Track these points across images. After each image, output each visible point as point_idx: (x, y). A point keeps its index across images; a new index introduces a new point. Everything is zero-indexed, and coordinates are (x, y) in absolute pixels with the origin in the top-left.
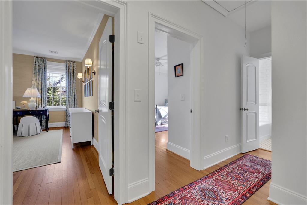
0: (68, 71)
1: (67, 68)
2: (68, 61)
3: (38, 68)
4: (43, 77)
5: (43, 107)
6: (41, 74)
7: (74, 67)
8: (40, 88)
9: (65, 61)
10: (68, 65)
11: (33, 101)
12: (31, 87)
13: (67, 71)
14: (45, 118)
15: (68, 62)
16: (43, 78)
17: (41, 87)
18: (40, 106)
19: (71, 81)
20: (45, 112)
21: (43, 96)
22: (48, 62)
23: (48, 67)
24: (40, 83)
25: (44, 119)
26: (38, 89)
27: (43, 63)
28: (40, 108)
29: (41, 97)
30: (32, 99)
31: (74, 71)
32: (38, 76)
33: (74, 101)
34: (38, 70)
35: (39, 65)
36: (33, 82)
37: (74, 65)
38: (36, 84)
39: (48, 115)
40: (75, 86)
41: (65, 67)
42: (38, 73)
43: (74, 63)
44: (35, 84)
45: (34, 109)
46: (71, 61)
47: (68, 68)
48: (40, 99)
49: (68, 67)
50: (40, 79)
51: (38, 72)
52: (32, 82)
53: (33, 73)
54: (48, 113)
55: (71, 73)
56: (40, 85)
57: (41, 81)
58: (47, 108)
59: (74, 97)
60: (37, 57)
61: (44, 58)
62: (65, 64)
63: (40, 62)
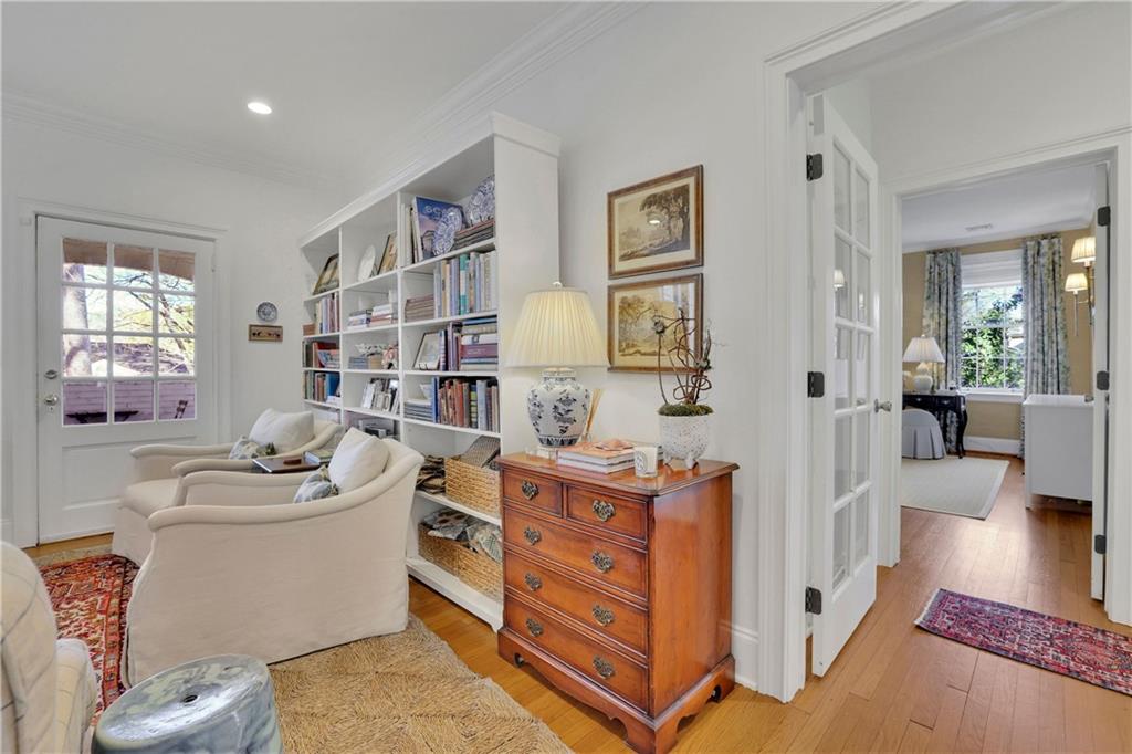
0: (1030, 271)
1: (1026, 263)
2: (1032, 238)
3: (936, 282)
4: (950, 303)
5: (951, 389)
6: (944, 298)
7: (1054, 254)
8: (943, 335)
9: (1020, 243)
10: (1030, 253)
11: (924, 372)
12: (919, 336)
13: (1027, 273)
14: (955, 419)
15: (1033, 243)
16: (951, 305)
17: (945, 334)
18: (943, 383)
19: (1042, 304)
20: (954, 403)
21: (950, 356)
22: (962, 258)
23: (963, 274)
24: (943, 322)
25: (952, 422)
26: (938, 338)
27: (950, 266)
28: (942, 391)
29: (944, 361)
30: (922, 366)
31: (1057, 267)
32: (937, 304)
33: (1055, 372)
34: (937, 288)
35: (939, 274)
36: (925, 322)
37: (1056, 248)
38: (933, 325)
39: (965, 412)
40: (1059, 320)
41: (1020, 261)
42: (937, 296)
43: (1055, 240)
44: (928, 326)
45: (928, 393)
46: (1044, 237)
47: (1030, 264)
48: (943, 366)
49: (1030, 259)
50: (943, 311)
51: (937, 291)
52: (921, 322)
53: (925, 296)
54: (962, 406)
55: (1045, 278)
56: (943, 327)
57: (944, 318)
58: (962, 391)
59: (1055, 359)
60: (934, 253)
61: (953, 249)
62: (1021, 251)
63: (941, 263)
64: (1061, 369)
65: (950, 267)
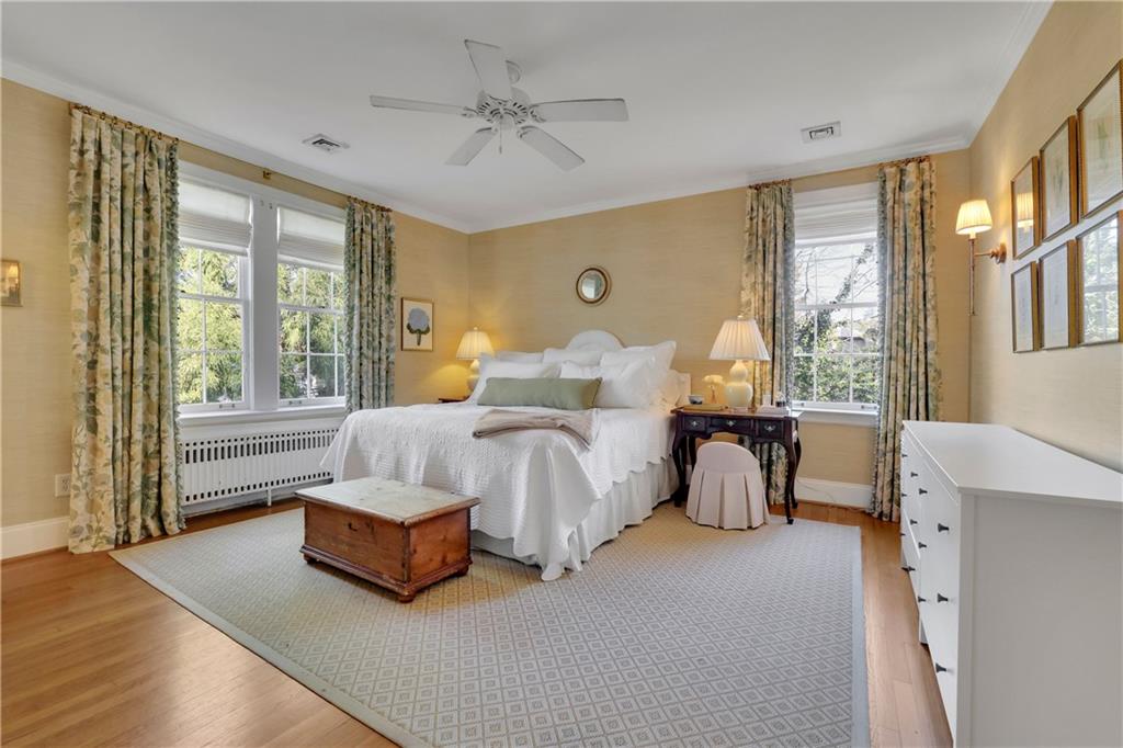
0: (889, 216)
1: (883, 203)
2: (892, 164)
3: (760, 233)
4: (778, 266)
5: (779, 404)
6: (770, 257)
7: (922, 188)
8: (768, 317)
9: (878, 173)
10: (890, 186)
11: (740, 376)
12: (735, 318)
13: (885, 218)
14: (783, 452)
15: (894, 170)
16: (780, 271)
17: (770, 316)
18: (767, 397)
19: (906, 267)
20: (785, 425)
21: (778, 352)
22: (796, 197)
23: (797, 221)
24: (768, 297)
25: (779, 457)
26: (761, 322)
27: (778, 207)
28: (766, 409)
29: (769, 359)
30: (739, 367)
31: (927, 207)
32: (760, 267)
33: (922, 379)
34: (760, 241)
35: (763, 220)
36: (745, 296)
37: (926, 177)
38: (755, 303)
39: (798, 445)
40: (929, 294)
41: (875, 202)
42: (760, 256)
43: (925, 165)
44: (749, 303)
45: (744, 411)
46: (908, 161)
47: (890, 204)
48: (769, 367)
49: (889, 196)
50: (769, 279)
51: (760, 247)
52: (739, 296)
53: (745, 256)
54: (794, 434)
55: (910, 225)
56: (769, 305)
57: (771, 289)
58: (794, 410)
59: (922, 357)
60: (757, 188)
61: (783, 182)
62: (877, 185)
63: (767, 203)
64: (931, 374)
65: (779, 211)
